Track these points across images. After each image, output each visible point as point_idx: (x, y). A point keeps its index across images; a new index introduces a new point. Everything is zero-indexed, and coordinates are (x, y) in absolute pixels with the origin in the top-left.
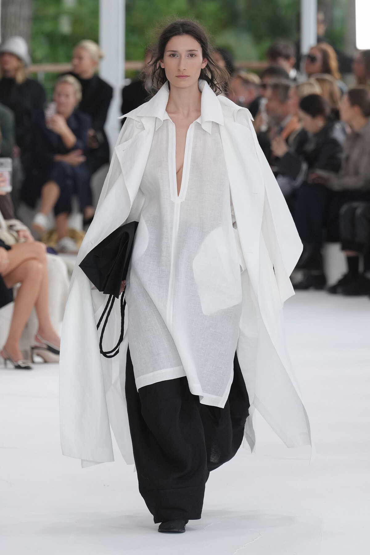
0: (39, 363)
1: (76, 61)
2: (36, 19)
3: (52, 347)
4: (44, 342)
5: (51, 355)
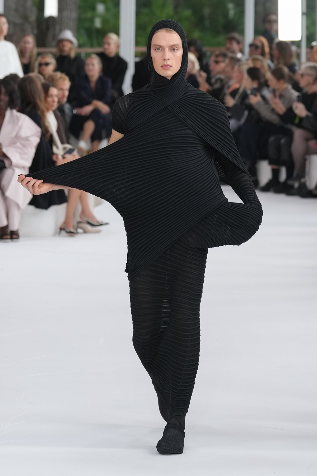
0: (81, 233)
3: (90, 222)
4: (85, 219)
5: (89, 227)
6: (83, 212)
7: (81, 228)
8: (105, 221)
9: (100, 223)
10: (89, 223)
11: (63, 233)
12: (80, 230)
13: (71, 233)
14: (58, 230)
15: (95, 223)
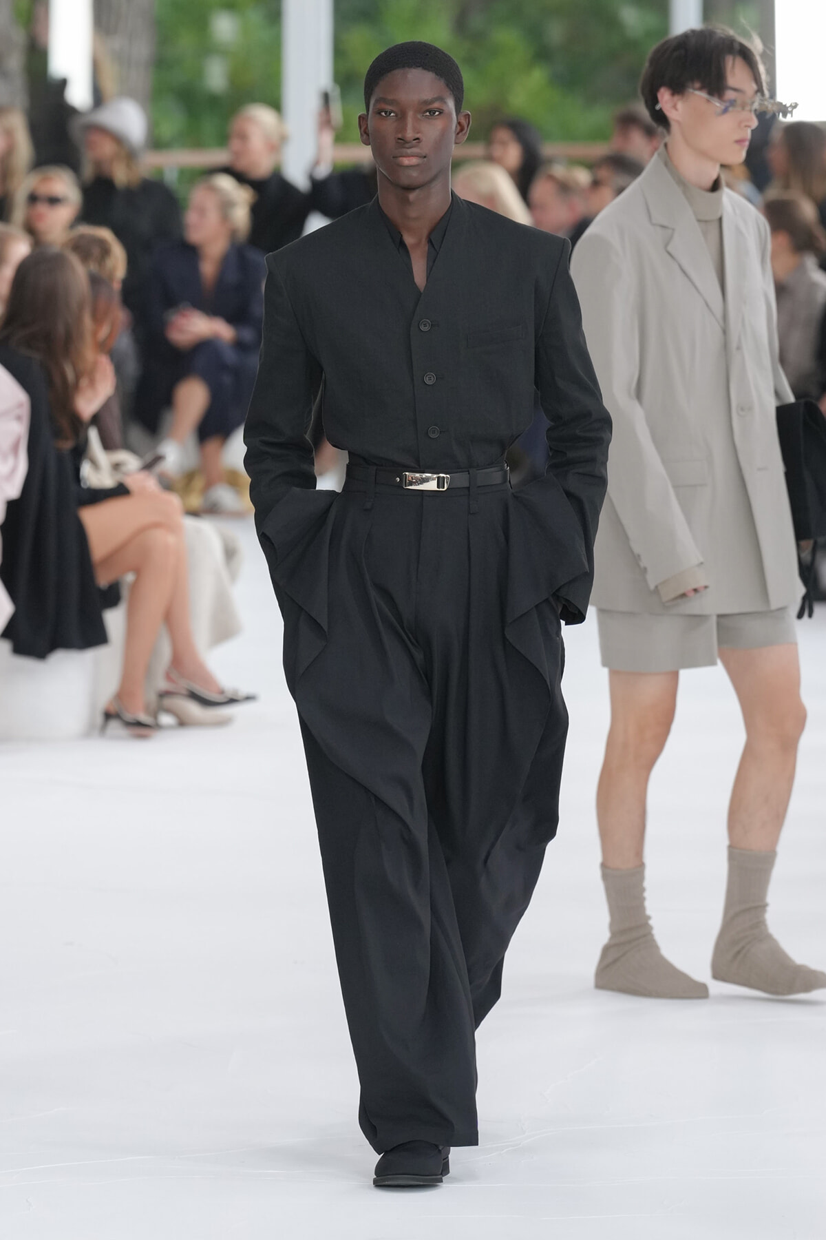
0: (170, 727)
1: (235, 144)
2: (161, 63)
3: (196, 692)
4: (184, 685)
5: (193, 709)
6: (177, 662)
7: (169, 711)
8: (244, 690)
9: (230, 695)
10: (194, 696)
11: (115, 727)
12: (166, 719)
13: (140, 728)
14: (99, 719)
15: (212, 696)
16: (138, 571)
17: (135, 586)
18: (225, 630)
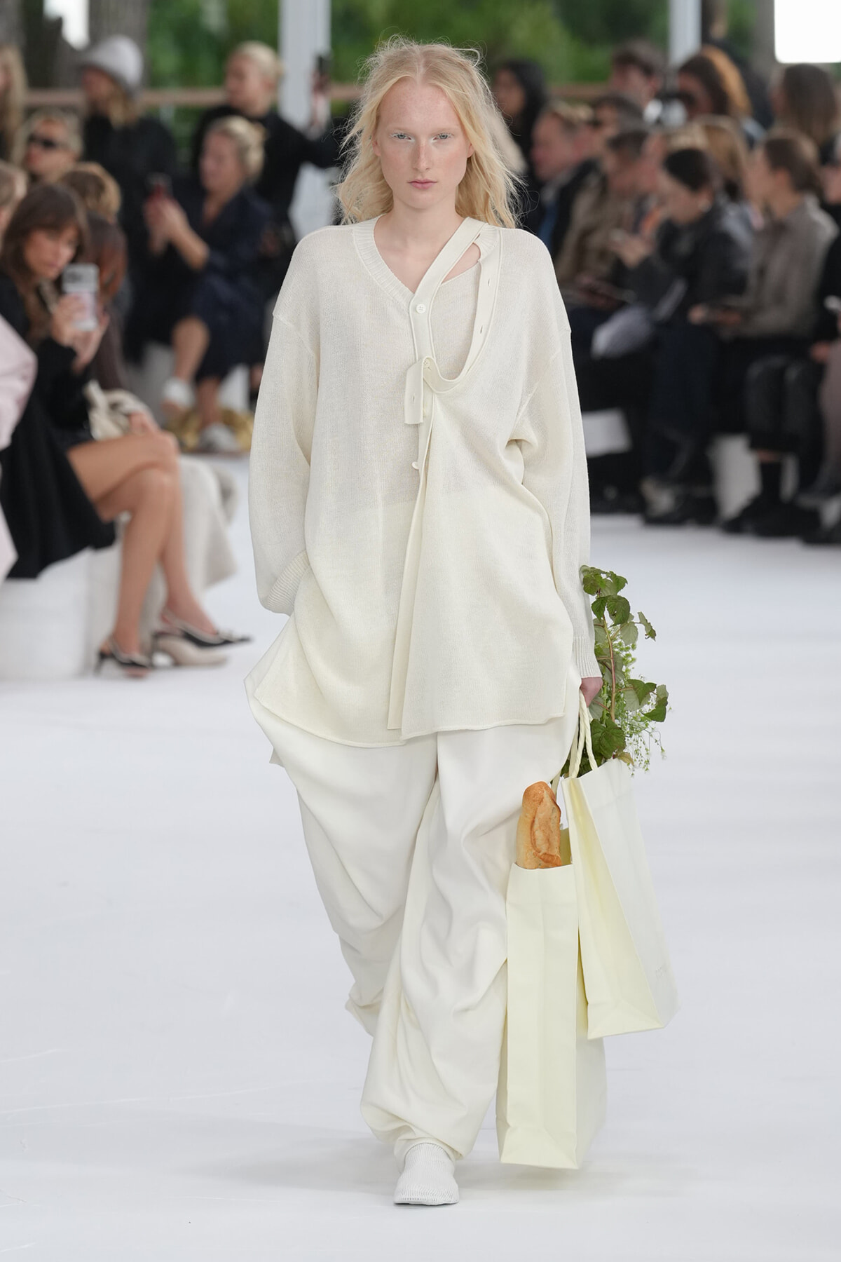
0: (165, 668)
3: (190, 633)
4: (178, 624)
5: (189, 650)
6: (172, 602)
8: (239, 632)
9: (225, 638)
10: (189, 637)
11: (110, 667)
12: (161, 659)
13: (135, 668)
14: (94, 659)
15: (206, 636)
16: (133, 511)
17: (130, 526)
18: (219, 571)
